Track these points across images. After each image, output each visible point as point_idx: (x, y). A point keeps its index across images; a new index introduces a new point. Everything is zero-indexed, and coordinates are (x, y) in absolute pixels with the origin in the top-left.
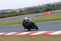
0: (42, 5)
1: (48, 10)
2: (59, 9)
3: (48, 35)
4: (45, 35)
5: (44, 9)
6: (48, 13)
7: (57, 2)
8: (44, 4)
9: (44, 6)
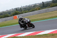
0: (10, 10)
1: (16, 14)
2: (26, 12)
3: (17, 37)
4: (14, 37)
5: (12, 13)
6: (16, 17)
7: (24, 6)
8: (12, 9)
9: (12, 10)
